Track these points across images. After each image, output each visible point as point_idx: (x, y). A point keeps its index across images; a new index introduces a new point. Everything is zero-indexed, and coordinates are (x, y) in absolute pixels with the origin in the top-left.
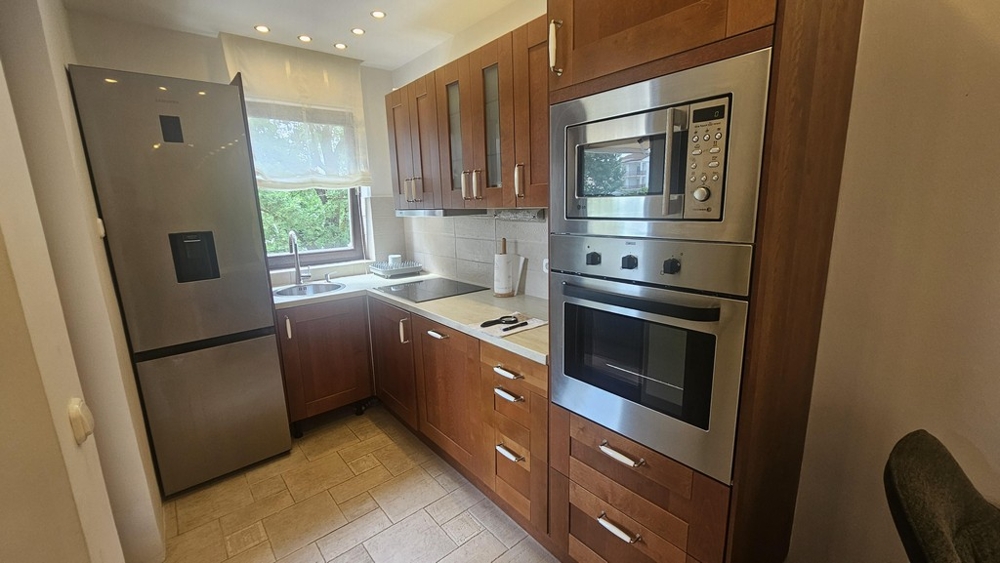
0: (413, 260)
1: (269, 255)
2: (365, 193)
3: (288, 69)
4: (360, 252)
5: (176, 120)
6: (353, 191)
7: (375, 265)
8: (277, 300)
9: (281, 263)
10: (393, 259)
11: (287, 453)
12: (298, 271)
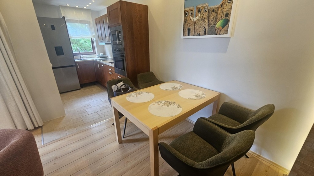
0: (106, 55)
1: (73, 53)
2: (94, 39)
3: (74, 12)
4: (94, 53)
5: (54, 26)
6: (91, 39)
7: (97, 55)
8: (75, 61)
9: (76, 54)
10: (101, 54)
11: (80, 89)
12: (80, 56)
